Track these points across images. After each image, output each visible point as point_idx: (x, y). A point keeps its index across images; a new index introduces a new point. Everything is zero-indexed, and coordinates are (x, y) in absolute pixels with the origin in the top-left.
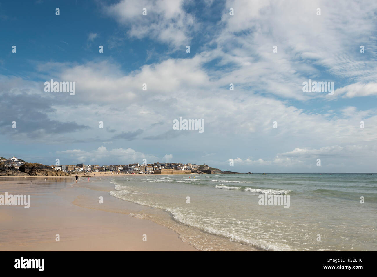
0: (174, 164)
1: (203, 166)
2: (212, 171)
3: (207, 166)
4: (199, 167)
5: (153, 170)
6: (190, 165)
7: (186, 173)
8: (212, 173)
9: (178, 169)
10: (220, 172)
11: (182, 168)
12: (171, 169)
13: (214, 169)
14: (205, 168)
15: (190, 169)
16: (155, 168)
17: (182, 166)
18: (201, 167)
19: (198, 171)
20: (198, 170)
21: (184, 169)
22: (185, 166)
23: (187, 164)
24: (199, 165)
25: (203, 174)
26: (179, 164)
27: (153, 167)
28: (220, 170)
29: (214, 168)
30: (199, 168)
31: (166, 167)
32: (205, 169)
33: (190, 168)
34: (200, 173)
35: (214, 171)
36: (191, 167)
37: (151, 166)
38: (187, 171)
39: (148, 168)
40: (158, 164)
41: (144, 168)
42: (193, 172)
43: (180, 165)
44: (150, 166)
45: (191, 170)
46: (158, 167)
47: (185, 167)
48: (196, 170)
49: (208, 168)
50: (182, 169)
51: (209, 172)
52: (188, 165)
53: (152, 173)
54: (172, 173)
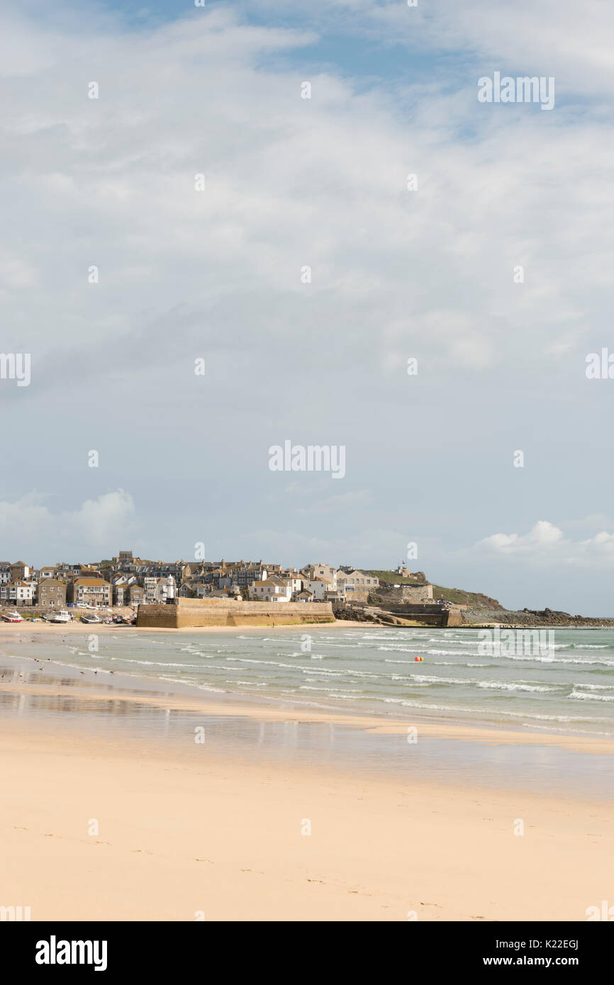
0: (229, 565)
1: (397, 574)
2: (454, 610)
3: (419, 581)
4: (374, 584)
5: (109, 599)
6: (327, 571)
7: (305, 618)
8: (450, 622)
9: (256, 599)
10: (498, 613)
11: (277, 589)
12: (226, 601)
13: (458, 596)
14: (413, 590)
15: (325, 600)
16: (121, 590)
17: (283, 577)
18: (387, 583)
19: (371, 610)
20: (370, 601)
21: (289, 596)
22: (299, 582)
23: (303, 566)
24: (372, 573)
25: (399, 626)
26: (259, 567)
27: (113, 583)
28: (492, 603)
29: (459, 588)
30: (378, 590)
31: (188, 586)
32: (412, 597)
33: (327, 593)
34: (386, 620)
35: (464, 607)
36: (333, 587)
37: (95, 575)
38: (312, 608)
39: (84, 590)
40: (138, 569)
41: (61, 591)
42: (341, 613)
43: (264, 577)
44: (92, 580)
45: (333, 600)
46: (141, 584)
47: (299, 588)
48: (362, 605)
49: (430, 589)
50: (281, 599)
51: (435, 617)
52: (316, 574)
53: (115, 621)
54: (231, 619)
